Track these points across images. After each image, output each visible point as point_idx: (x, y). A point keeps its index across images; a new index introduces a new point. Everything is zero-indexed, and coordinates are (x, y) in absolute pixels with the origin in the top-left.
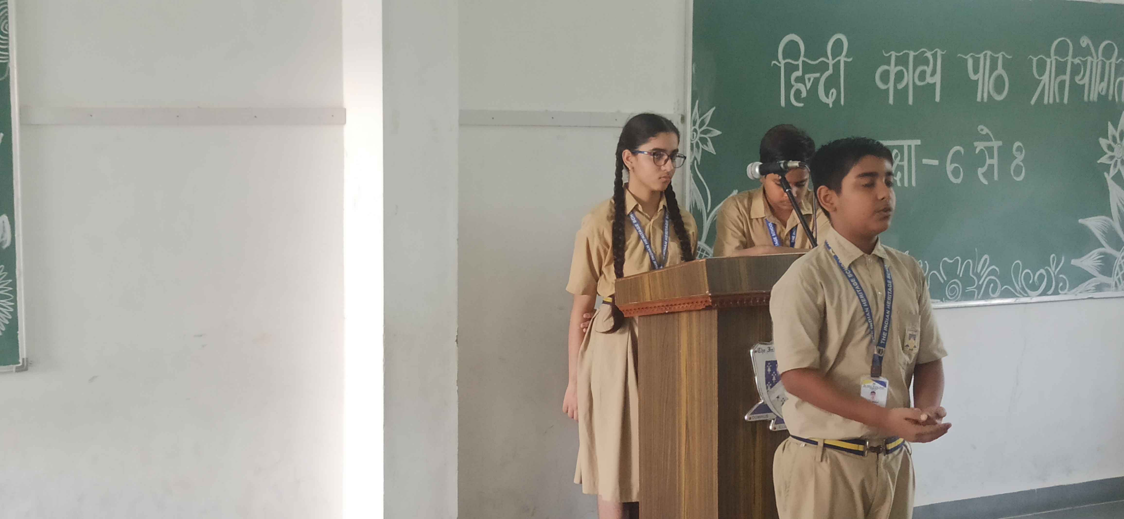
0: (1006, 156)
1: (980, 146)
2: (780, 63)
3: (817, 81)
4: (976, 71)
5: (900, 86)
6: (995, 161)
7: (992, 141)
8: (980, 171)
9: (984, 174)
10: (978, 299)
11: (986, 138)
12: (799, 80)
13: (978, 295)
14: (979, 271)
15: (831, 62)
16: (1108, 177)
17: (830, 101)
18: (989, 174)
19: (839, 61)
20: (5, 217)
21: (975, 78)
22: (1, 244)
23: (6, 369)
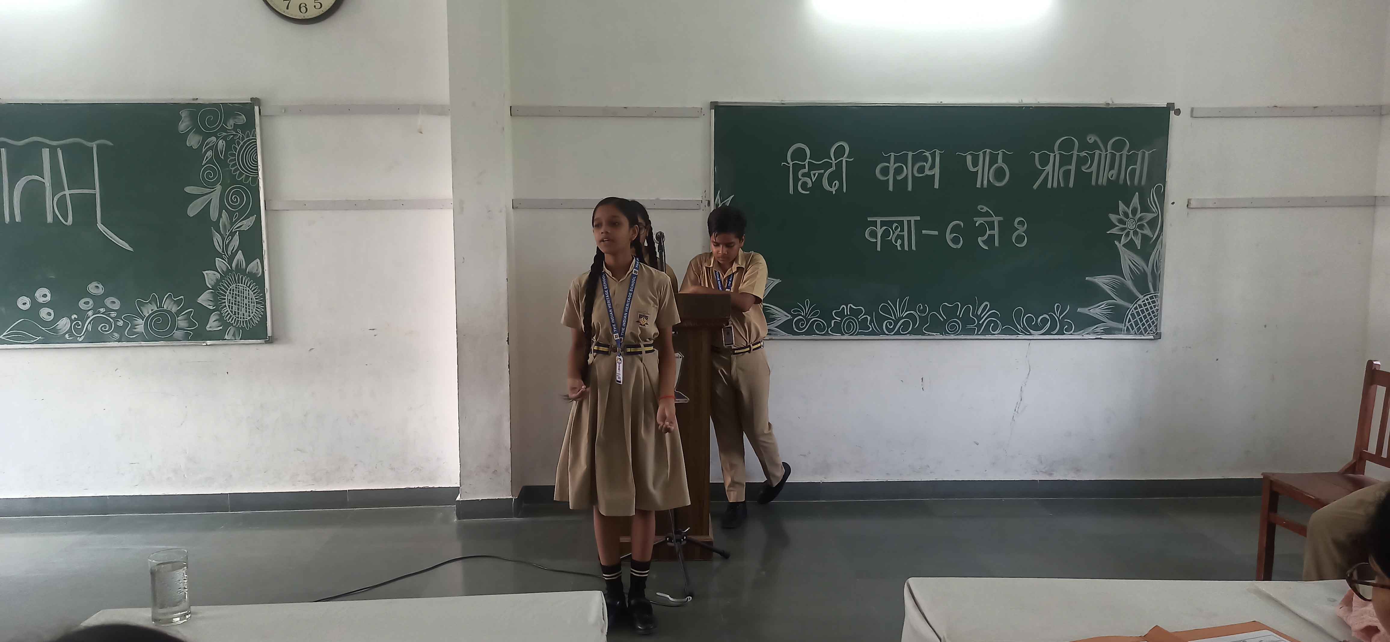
0: (1007, 228)
1: (979, 221)
2: (789, 164)
3: (821, 176)
4: (975, 164)
5: (899, 178)
6: (996, 232)
7: (993, 217)
8: (981, 239)
9: (985, 242)
10: (977, 334)
11: (987, 214)
12: (804, 175)
13: (978, 332)
14: (979, 312)
15: (834, 162)
16: (1120, 246)
17: (833, 190)
18: (990, 242)
19: (842, 160)
20: (258, 260)
21: (975, 170)
22: (255, 274)
23: (259, 341)
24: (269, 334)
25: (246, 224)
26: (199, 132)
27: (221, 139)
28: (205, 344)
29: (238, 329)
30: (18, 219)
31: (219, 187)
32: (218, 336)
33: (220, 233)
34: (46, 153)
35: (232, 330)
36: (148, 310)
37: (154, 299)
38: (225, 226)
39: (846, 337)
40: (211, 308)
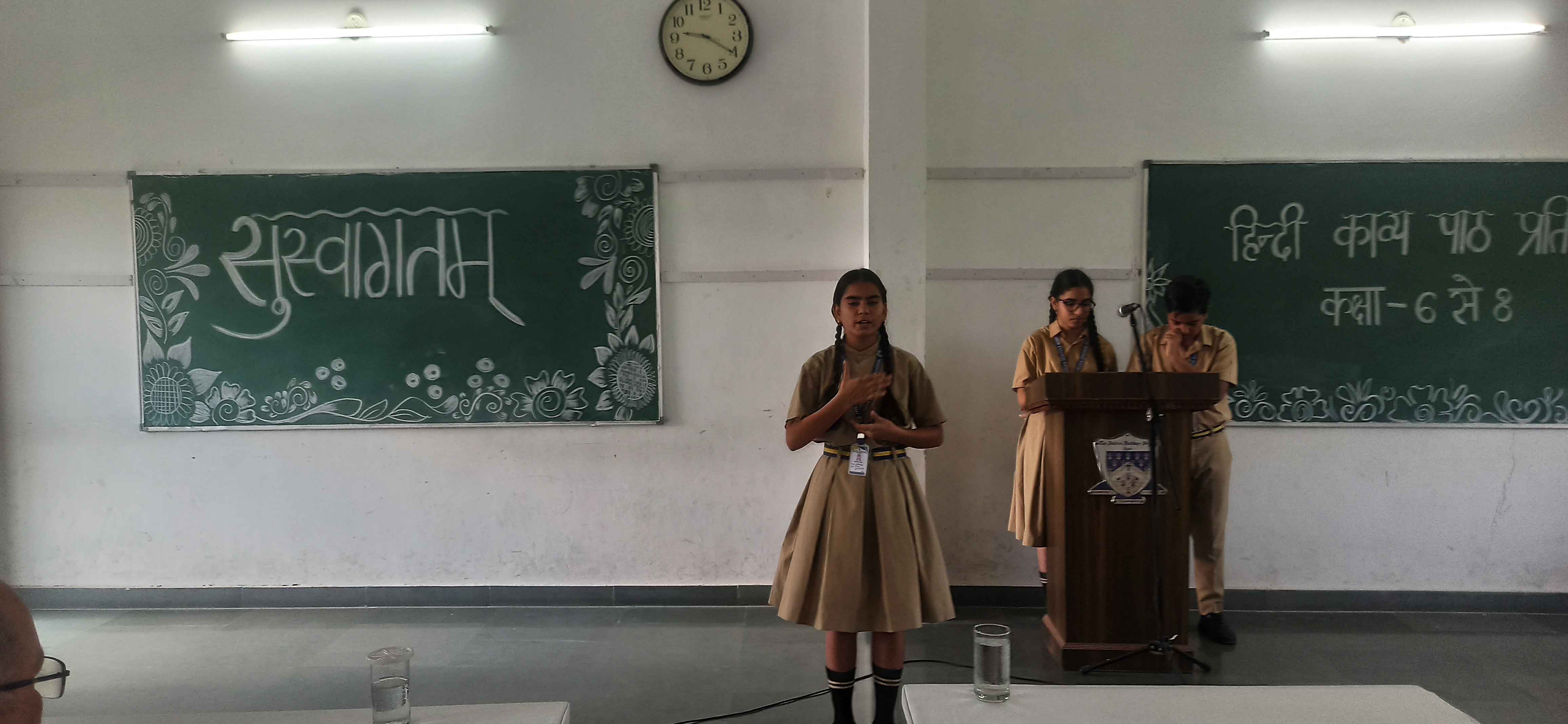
0: (1487, 301)
1: (1455, 292)
2: (1232, 227)
4: (1450, 227)
5: (1362, 243)
6: (1474, 305)
7: (1470, 287)
8: (1456, 314)
9: (1462, 316)
10: (1453, 422)
11: (1463, 284)
12: (1251, 240)
13: (1453, 420)
14: (1455, 397)
15: (1285, 225)
17: (1284, 256)
18: (1467, 314)
19: (1294, 224)
20: (652, 336)
21: (1449, 234)
22: (648, 351)
23: (650, 422)
24: (661, 414)
25: (641, 297)
26: (595, 200)
27: (618, 207)
28: (594, 425)
29: (628, 409)
30: (410, 292)
31: (613, 258)
32: (608, 416)
33: (613, 307)
34: (441, 224)
35: (621, 410)
36: (538, 388)
37: (543, 378)
38: (619, 301)
39: (1298, 424)
40: (602, 386)
